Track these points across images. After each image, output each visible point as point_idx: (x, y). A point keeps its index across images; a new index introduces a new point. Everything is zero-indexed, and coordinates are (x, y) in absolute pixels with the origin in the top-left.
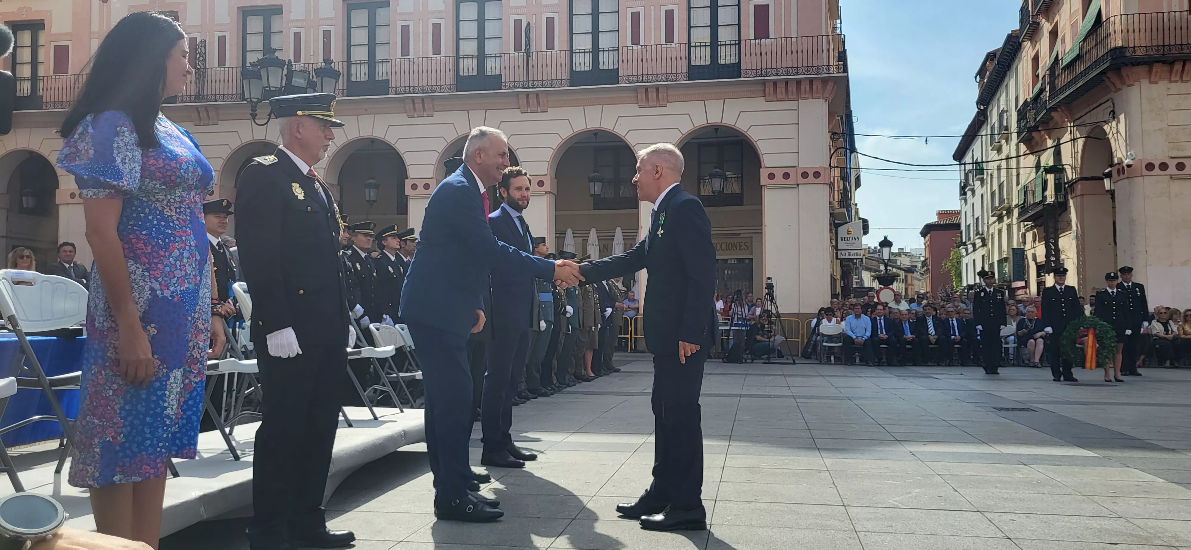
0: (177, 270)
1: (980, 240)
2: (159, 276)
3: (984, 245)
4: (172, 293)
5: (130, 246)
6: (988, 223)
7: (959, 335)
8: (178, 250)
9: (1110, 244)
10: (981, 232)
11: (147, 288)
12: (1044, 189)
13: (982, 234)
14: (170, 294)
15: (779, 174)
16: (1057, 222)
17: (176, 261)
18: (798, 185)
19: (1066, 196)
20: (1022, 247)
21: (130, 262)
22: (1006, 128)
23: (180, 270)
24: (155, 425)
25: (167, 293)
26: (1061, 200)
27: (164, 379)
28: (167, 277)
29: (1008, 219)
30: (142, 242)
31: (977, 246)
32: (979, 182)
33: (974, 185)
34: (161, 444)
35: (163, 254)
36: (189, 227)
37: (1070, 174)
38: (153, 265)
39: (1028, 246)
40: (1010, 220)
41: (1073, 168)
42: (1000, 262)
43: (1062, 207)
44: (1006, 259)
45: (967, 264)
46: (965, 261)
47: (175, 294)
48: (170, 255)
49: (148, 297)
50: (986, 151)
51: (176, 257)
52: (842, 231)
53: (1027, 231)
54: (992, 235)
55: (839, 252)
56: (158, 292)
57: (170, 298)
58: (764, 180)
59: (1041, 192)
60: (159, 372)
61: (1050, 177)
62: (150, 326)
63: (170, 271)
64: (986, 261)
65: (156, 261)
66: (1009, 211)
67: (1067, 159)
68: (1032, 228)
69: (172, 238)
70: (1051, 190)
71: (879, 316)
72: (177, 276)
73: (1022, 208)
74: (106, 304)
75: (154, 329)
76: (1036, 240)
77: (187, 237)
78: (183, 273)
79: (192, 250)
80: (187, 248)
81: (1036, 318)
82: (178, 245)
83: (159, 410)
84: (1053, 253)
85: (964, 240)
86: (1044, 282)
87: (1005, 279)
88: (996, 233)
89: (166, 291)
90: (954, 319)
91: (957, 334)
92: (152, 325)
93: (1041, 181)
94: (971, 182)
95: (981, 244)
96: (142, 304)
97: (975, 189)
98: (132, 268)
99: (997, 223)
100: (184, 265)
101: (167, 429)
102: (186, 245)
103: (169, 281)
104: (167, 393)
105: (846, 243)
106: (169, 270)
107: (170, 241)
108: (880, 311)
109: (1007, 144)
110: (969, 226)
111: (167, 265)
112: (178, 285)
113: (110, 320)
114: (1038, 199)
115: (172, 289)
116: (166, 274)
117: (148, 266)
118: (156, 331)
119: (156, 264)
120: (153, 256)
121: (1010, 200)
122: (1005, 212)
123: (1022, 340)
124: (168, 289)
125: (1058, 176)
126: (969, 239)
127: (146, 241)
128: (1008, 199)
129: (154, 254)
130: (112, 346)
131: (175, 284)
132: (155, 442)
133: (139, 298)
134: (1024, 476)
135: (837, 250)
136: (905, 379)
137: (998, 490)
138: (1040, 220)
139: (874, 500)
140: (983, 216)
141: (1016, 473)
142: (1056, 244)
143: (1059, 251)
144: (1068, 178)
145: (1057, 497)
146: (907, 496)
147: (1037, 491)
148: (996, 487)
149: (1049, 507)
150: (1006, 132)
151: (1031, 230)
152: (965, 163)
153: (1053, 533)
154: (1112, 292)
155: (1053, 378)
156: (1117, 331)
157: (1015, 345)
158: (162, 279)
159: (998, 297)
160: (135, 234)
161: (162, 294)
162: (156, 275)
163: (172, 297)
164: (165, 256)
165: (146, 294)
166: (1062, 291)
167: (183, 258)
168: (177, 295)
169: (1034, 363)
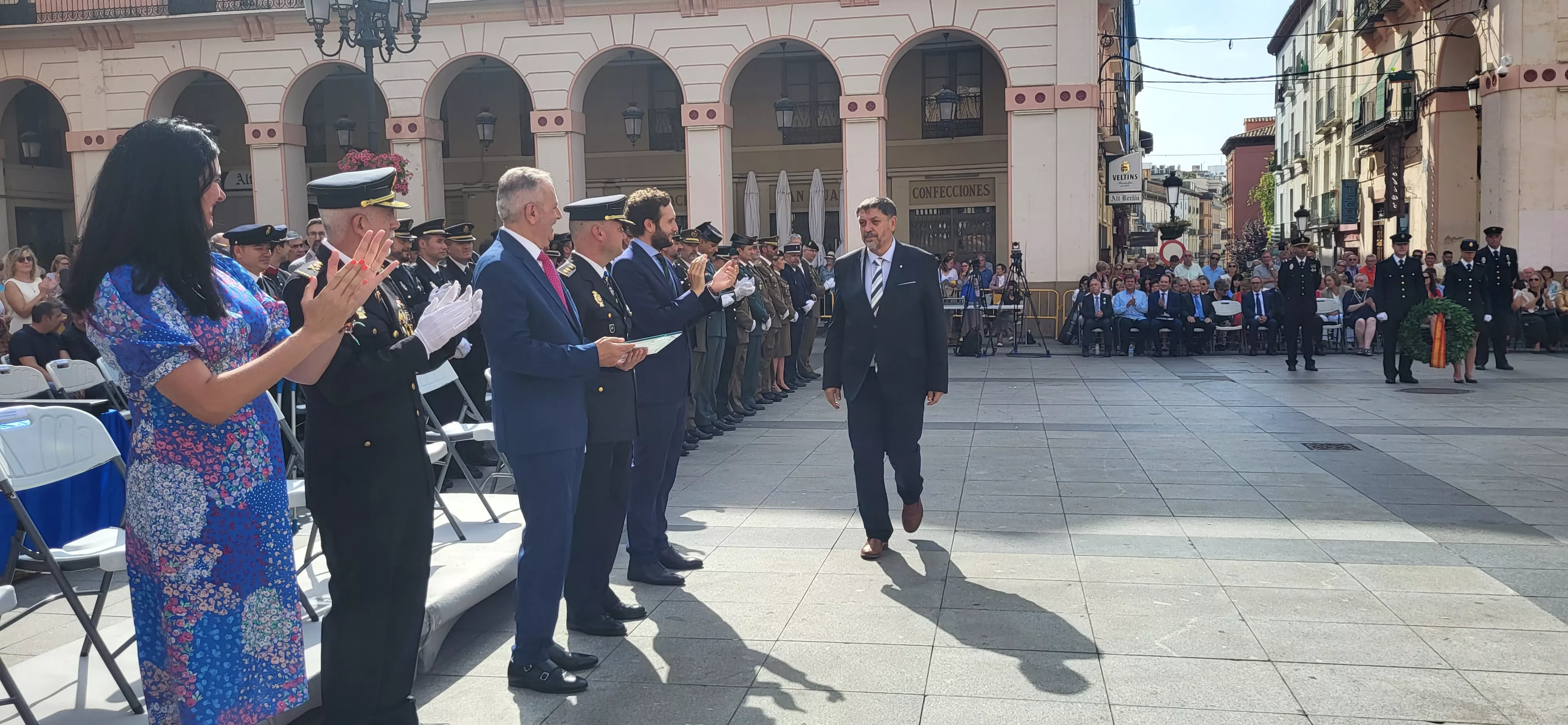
0: (238, 468)
1: (1300, 164)
2: (216, 481)
4: (236, 499)
6: (1311, 142)
7: (1266, 315)
8: (239, 440)
9: (1472, 178)
10: (1301, 154)
12: (1388, 103)
13: (1303, 156)
14: (233, 502)
15: (1030, 96)
16: (1402, 148)
17: (236, 456)
18: (1056, 109)
19: (1416, 113)
20: (1355, 178)
21: (178, 468)
22: (1340, 14)
23: (244, 466)
25: (229, 501)
26: (1409, 118)
27: (238, 611)
28: (226, 480)
29: (1338, 138)
30: (190, 439)
31: (1296, 172)
32: (1302, 85)
33: (1295, 89)
35: (218, 450)
37: (1423, 84)
38: (208, 468)
39: (1363, 177)
40: (1341, 140)
41: (1428, 75)
42: (1325, 196)
43: (1411, 127)
44: (1334, 193)
45: (1282, 195)
46: (1279, 190)
47: (239, 499)
48: (228, 451)
49: (205, 511)
50: (1313, 42)
51: (236, 451)
52: (1115, 166)
53: (1362, 156)
54: (1316, 158)
55: (1111, 196)
56: (217, 503)
57: (234, 507)
58: (1010, 104)
59: (1383, 106)
60: (231, 603)
61: (1397, 88)
62: (212, 547)
63: (231, 471)
64: (1307, 193)
65: (210, 461)
66: (1340, 128)
67: (1420, 61)
68: (1369, 152)
69: (229, 427)
70: (1396, 105)
71: (1162, 290)
72: (240, 475)
73: (1356, 127)
74: (153, 526)
75: (218, 551)
76: (1374, 169)
77: (248, 421)
78: (248, 470)
79: (258, 436)
80: (251, 435)
81: (1368, 289)
82: (239, 435)
83: (236, 651)
84: (1396, 191)
85: (1279, 163)
86: (1383, 226)
87: (1332, 219)
88: (1322, 155)
89: (227, 499)
91: (1263, 313)
92: (215, 546)
93: (1384, 92)
94: (1290, 84)
95: (1301, 170)
96: (198, 520)
97: (1296, 94)
98: (180, 475)
99: (1324, 142)
100: (248, 459)
102: (248, 432)
103: (229, 485)
104: (243, 627)
105: (1120, 183)
106: (228, 471)
107: (227, 431)
108: (1164, 284)
109: (1341, 36)
110: (1286, 144)
111: (225, 464)
112: (243, 487)
113: (160, 546)
114: (1379, 116)
115: (235, 494)
116: (224, 476)
117: (200, 470)
118: (221, 553)
119: (211, 465)
120: (206, 456)
121: (1341, 112)
122: (1334, 129)
123: (1349, 320)
124: (230, 495)
125: (1406, 85)
126: (1286, 162)
127: (195, 438)
128: (1339, 112)
129: (207, 453)
130: (167, 580)
131: (237, 487)
133: (193, 514)
134: (1333, 588)
135: (1108, 192)
136: (1191, 384)
137: (1298, 617)
138: (1380, 144)
139: (1136, 641)
140: (1304, 132)
141: (1323, 582)
142: (1400, 179)
143: (1404, 187)
144: (1420, 89)
145: (1372, 629)
146: (1180, 632)
147: (1347, 618)
148: (1296, 610)
149: (1361, 650)
150: (1339, 19)
151: (1368, 155)
152: (1283, 57)
153: (1363, 702)
154: (1469, 266)
155: (1385, 378)
156: (1473, 317)
157: (1339, 326)
158: (221, 484)
159: (1312, 270)
160: (180, 430)
161: (223, 503)
162: (212, 480)
163: (236, 504)
164: (222, 453)
165: (203, 507)
166: (1401, 265)
167: (246, 449)
168: (242, 500)
169: (1363, 349)
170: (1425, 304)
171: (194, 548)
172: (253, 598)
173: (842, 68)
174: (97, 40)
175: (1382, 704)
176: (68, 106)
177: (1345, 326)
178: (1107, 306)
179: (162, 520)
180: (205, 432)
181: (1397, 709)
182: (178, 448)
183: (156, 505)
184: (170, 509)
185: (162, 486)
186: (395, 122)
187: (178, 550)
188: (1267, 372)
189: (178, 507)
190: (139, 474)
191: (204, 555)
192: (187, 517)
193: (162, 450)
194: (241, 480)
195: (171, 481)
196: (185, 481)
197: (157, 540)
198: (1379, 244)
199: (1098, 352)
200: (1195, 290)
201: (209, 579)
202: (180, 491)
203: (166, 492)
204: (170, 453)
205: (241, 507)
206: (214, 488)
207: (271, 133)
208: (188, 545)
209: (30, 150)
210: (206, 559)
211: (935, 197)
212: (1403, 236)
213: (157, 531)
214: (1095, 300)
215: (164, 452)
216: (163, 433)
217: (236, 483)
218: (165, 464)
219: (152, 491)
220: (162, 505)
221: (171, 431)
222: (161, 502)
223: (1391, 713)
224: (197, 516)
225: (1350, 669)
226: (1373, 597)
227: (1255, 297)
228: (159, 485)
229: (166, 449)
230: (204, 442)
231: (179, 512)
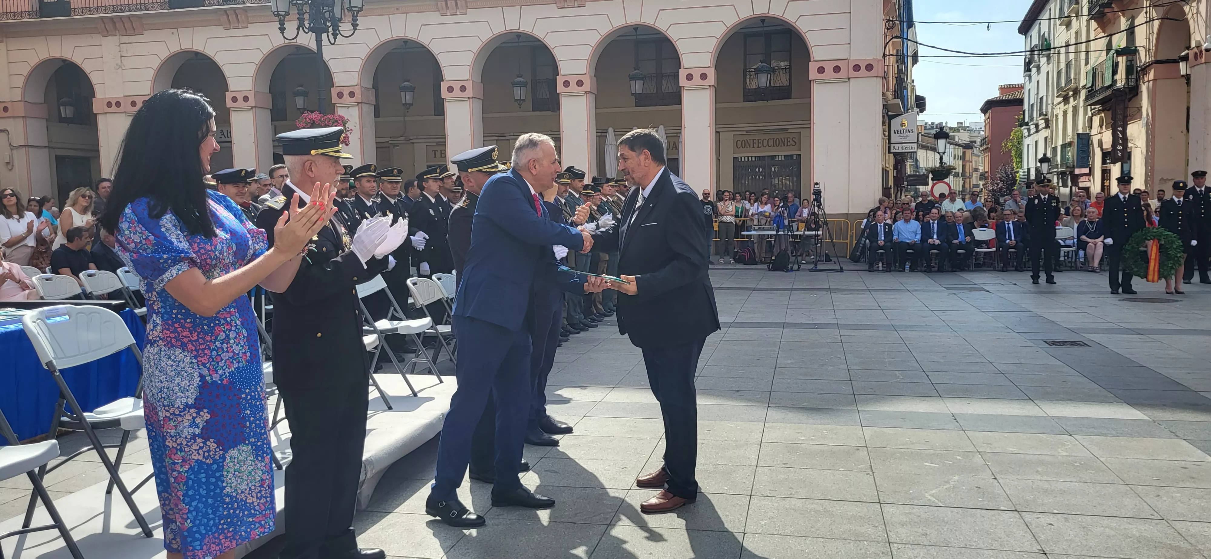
0: (224, 353)
1: (1043, 121)
2: (207, 362)
3: (1047, 126)
4: (221, 376)
5: (177, 335)
6: (1053, 103)
7: (1015, 240)
8: (224, 332)
9: (1182, 132)
10: (1044, 113)
11: (196, 374)
12: (1115, 72)
13: (1046, 115)
14: (219, 378)
15: (829, 68)
16: (1126, 108)
17: (222, 344)
18: (849, 79)
19: (1137, 80)
20: (1088, 132)
21: (178, 351)
22: (1077, 2)
23: (228, 352)
24: (216, 505)
25: (216, 377)
26: (1132, 84)
27: (221, 460)
28: (214, 361)
29: (1074, 100)
30: (188, 330)
31: (1040, 127)
32: (1045, 59)
33: (1039, 61)
34: (222, 522)
35: (209, 339)
36: (233, 306)
37: (1143, 57)
38: (200, 352)
39: (1094, 131)
40: (1076, 102)
41: (1147, 50)
42: (1064, 146)
43: (1133, 91)
44: (1070, 144)
45: (1028, 145)
46: (1027, 141)
47: (224, 376)
48: (216, 339)
49: (198, 384)
50: (1055, 25)
51: (221, 340)
52: (895, 123)
53: (1093, 115)
54: (1057, 116)
55: (892, 146)
56: (207, 378)
57: (219, 382)
58: (813, 74)
59: (1111, 75)
60: (216, 455)
61: (1122, 61)
62: (203, 411)
63: (217, 355)
64: (1049, 144)
65: (202, 347)
66: (1076, 92)
67: (1141, 39)
68: (1099, 112)
69: (217, 322)
70: (1121, 74)
71: (932, 220)
72: (225, 358)
73: (1089, 91)
74: (159, 394)
75: (207, 414)
76: (1103, 125)
77: (232, 317)
78: (231, 354)
79: (238, 329)
80: (233, 328)
81: (1097, 220)
82: (224, 328)
83: (218, 491)
84: (1121, 142)
85: (1026, 120)
86: (1110, 170)
87: (1068, 165)
88: (1061, 114)
89: (214, 376)
90: (1011, 222)
91: (1013, 238)
92: (205, 411)
93: (1111, 64)
94: (1036, 58)
95: (1044, 125)
96: (192, 391)
97: (1041, 65)
98: (179, 356)
99: (1063, 103)
100: (231, 346)
101: (227, 506)
102: (232, 326)
103: (216, 365)
104: (225, 473)
105: (899, 136)
106: (216, 355)
107: (215, 325)
108: (934, 215)
109: (1077, 20)
110: (1032, 105)
111: (214, 350)
112: (226, 368)
113: (164, 409)
114: (1108, 83)
115: (220, 372)
116: (213, 359)
117: (195, 353)
118: (209, 416)
119: (203, 350)
120: (199, 343)
121: (1077, 80)
122: (1071, 93)
123: (1082, 245)
124: (217, 373)
125: (1130, 58)
126: (1032, 119)
127: (191, 329)
128: (1075, 79)
129: (200, 340)
130: (169, 435)
131: (222, 367)
132: (217, 521)
133: (189, 386)
134: (1068, 454)
135: (890, 143)
136: (955, 294)
137: (1039, 477)
138: (1108, 105)
139: (911, 494)
140: (1047, 96)
141: (1060, 449)
142: (1124, 132)
143: (1127, 139)
144: (1140, 61)
145: (1098, 487)
146: (945, 487)
147: (1078, 478)
148: (1038, 471)
149: (1089, 503)
150: (1076, 6)
151: (1098, 114)
152: (1031, 36)
153: (1091, 544)
154: (1179, 201)
155: (1110, 290)
156: (1182, 242)
157: (1073, 249)
158: (210, 364)
159: (1053, 204)
160: (180, 322)
161: (212, 379)
162: (203, 361)
163: (222, 380)
164: (211, 341)
165: (196, 381)
166: (1125, 201)
167: (229, 339)
168: (226, 377)
169: (1093, 267)
170: (1144, 232)
171: (189, 412)
172: (234, 452)
173: (681, 47)
174: (116, 28)
175: (1106, 546)
176: (94, 78)
177: (1078, 249)
178: (889, 234)
179: (166, 390)
180: (198, 325)
181: (1119, 550)
182: (179, 336)
183: (161, 378)
184: (171, 381)
185: (166, 364)
186: (339, 90)
187: (177, 412)
188: (1015, 284)
189: (178, 380)
190: (150, 355)
191: (196, 417)
192: (184, 388)
193: (167, 337)
194: (225, 362)
195: (173, 361)
196: (183, 361)
197: (162, 404)
198: (1107, 184)
199: (881, 268)
200: (959, 220)
201: (199, 436)
202: (179, 369)
203: (169, 369)
204: (173, 339)
205: (225, 382)
206: (205, 367)
207: (246, 99)
208: (184, 409)
209: (67, 112)
210: (198, 420)
211: (753, 147)
212: (1126, 178)
213: (162, 398)
214: (879, 227)
215: (169, 339)
216: (168, 325)
217: (221, 364)
218: (169, 348)
219: (159, 368)
220: (166, 378)
221: (173, 323)
222: (165, 376)
223: (1113, 553)
224: (192, 388)
225: (1080, 518)
226: (1099, 462)
227: (1007, 226)
228: (164, 364)
229: (169, 337)
230: (198, 332)
231: (178, 384)
